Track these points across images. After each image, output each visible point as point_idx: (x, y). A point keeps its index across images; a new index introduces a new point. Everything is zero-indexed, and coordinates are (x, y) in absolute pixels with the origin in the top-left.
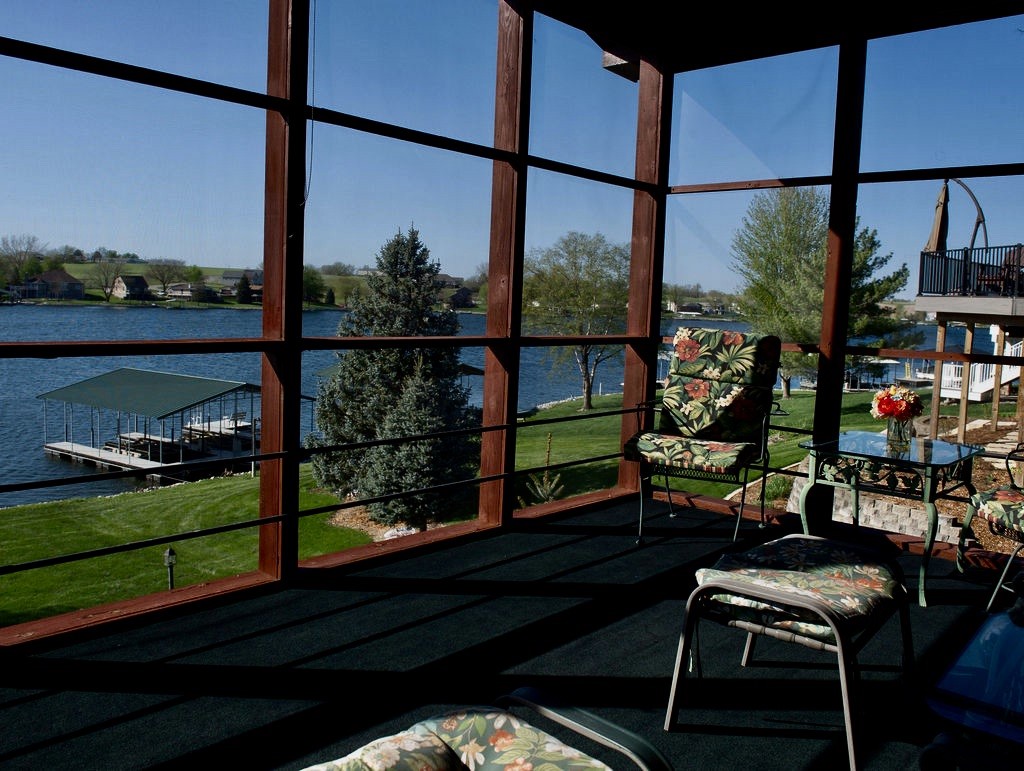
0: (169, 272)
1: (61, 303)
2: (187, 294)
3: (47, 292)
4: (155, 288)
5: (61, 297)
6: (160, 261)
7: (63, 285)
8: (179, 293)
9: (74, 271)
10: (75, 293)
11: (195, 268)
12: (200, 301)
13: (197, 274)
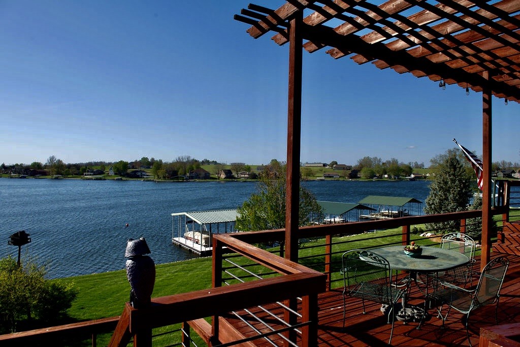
0: (239, 167)
1: (203, 181)
2: (247, 176)
3: (198, 177)
4: (234, 174)
5: (202, 178)
6: (236, 163)
7: (203, 174)
8: (243, 176)
9: (206, 168)
10: (207, 176)
11: (248, 165)
12: (252, 179)
13: (248, 168)
